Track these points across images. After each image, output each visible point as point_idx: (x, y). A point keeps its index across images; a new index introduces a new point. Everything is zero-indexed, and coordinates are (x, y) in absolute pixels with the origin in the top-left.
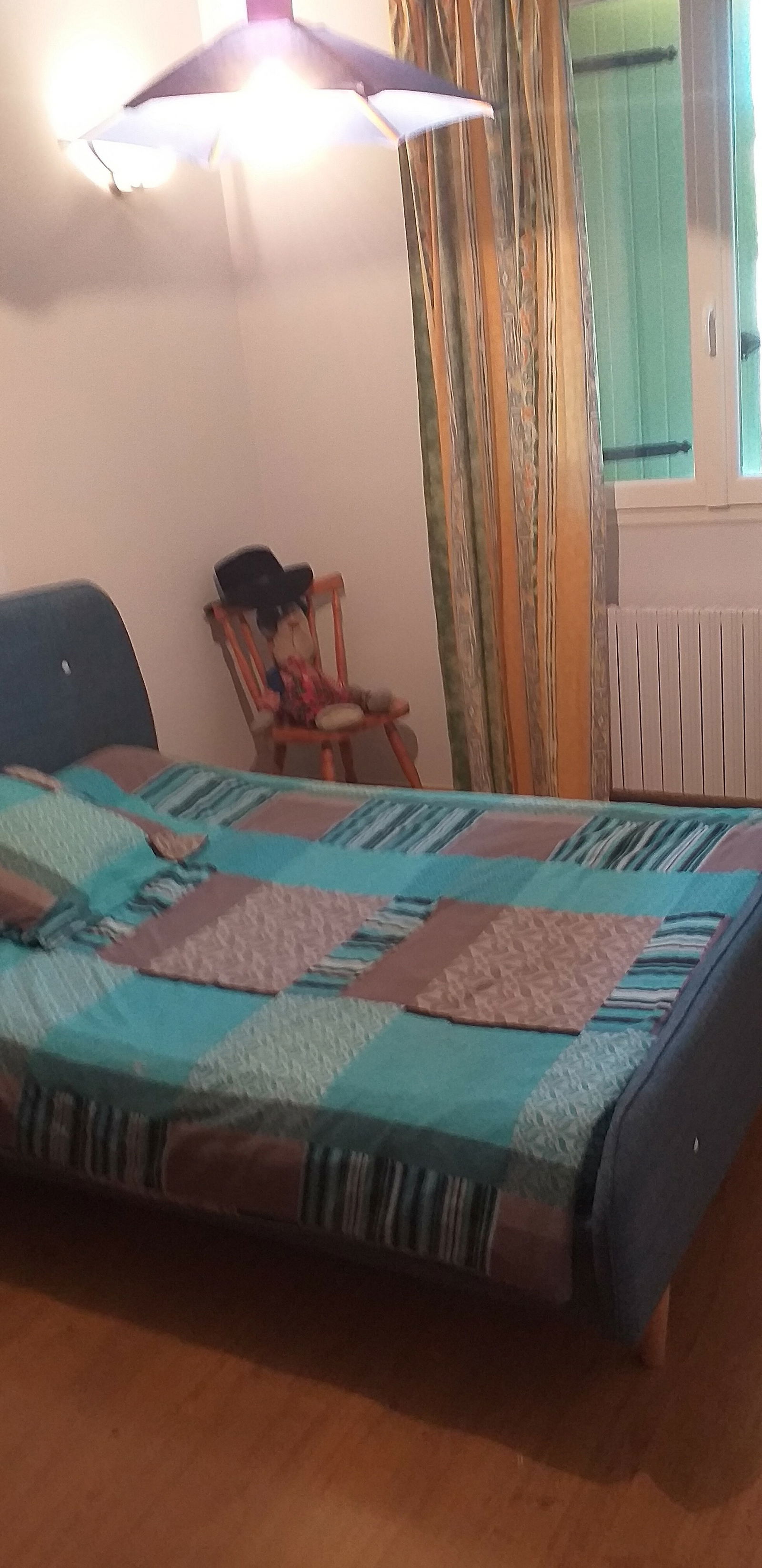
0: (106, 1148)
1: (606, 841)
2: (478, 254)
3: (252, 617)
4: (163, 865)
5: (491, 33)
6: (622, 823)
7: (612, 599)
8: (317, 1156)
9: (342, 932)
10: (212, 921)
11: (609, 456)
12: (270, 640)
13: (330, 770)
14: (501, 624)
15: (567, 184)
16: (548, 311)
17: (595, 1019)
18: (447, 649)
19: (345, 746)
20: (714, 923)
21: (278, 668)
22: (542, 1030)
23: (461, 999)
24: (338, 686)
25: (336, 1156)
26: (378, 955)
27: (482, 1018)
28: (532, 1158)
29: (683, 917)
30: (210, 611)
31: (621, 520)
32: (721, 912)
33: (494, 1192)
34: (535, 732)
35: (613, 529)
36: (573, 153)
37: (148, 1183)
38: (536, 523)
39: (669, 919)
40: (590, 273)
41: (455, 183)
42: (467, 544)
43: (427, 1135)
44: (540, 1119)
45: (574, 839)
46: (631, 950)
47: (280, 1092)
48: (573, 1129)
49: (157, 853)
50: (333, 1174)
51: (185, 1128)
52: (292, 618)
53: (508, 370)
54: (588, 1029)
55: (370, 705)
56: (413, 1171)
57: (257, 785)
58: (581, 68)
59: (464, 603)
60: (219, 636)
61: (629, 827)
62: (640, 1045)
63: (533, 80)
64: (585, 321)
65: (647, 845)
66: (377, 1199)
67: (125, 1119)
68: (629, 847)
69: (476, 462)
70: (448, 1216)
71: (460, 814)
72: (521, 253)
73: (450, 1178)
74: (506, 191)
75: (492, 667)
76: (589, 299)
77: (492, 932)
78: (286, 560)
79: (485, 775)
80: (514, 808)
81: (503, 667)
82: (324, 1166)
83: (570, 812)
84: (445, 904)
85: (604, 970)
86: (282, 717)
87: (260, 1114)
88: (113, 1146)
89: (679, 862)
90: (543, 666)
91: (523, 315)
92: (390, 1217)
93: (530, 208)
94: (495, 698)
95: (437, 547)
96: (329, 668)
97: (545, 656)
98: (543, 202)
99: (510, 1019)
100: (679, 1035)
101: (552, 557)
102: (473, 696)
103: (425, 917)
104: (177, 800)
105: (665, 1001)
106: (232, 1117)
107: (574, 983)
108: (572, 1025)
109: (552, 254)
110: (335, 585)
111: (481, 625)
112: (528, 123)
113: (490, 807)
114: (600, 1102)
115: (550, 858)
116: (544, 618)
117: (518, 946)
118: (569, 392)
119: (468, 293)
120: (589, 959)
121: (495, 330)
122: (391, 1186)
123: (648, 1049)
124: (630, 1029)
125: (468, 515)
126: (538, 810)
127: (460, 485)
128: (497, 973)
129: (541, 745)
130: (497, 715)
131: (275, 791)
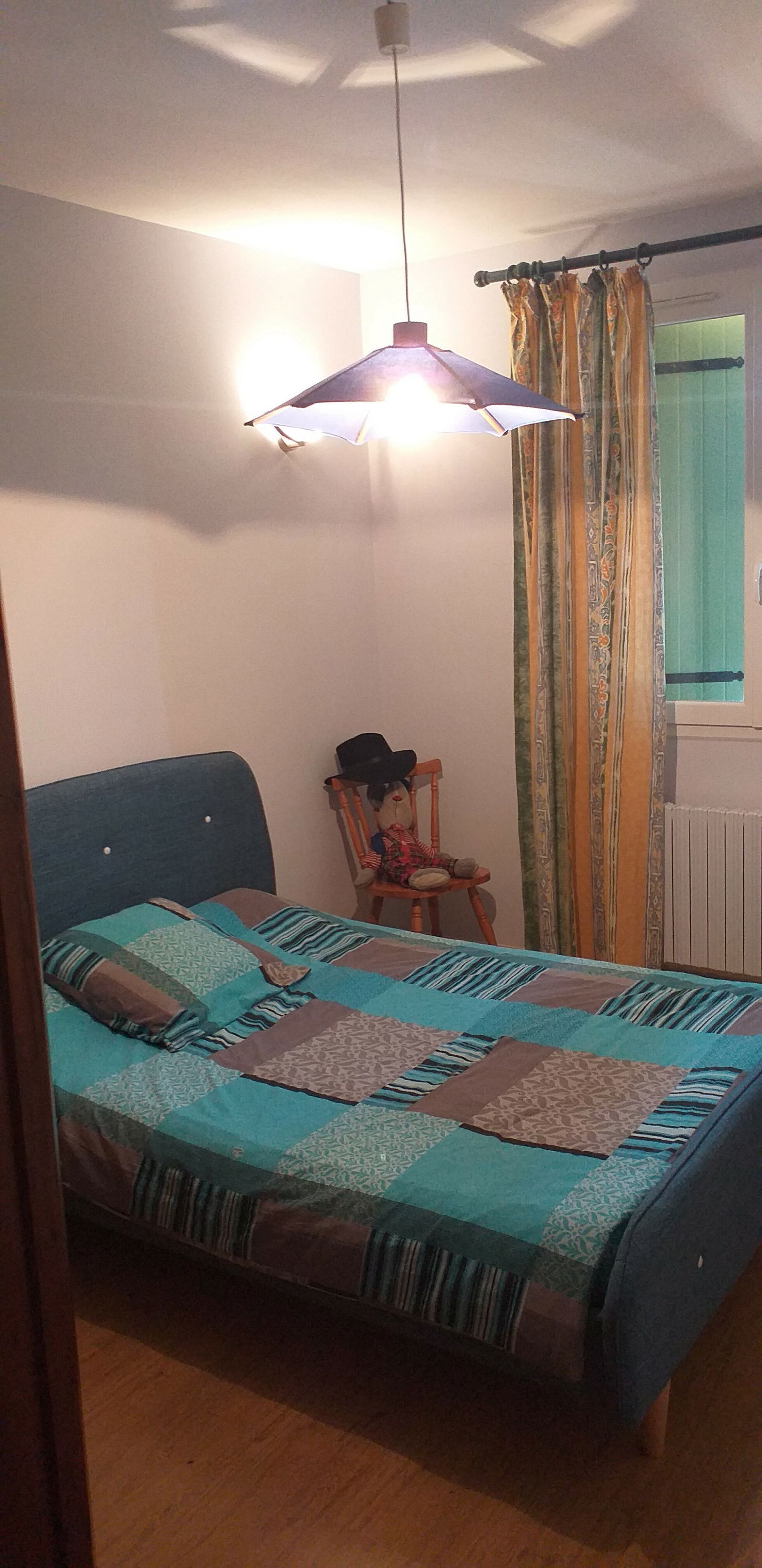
0: (204, 1220)
1: (649, 1001)
2: (570, 511)
3: (363, 789)
4: (272, 989)
5: (591, 344)
6: (663, 988)
7: (670, 797)
8: (378, 1239)
9: (415, 1057)
10: (308, 1039)
11: (671, 679)
12: (377, 810)
13: (418, 922)
14: (573, 811)
15: (646, 462)
16: (626, 560)
17: (621, 1146)
18: (526, 828)
19: (433, 903)
20: (732, 1076)
21: (381, 834)
22: (576, 1152)
23: (511, 1121)
24: (431, 853)
25: (393, 1241)
26: (445, 1079)
27: (526, 1138)
28: (557, 1255)
29: (707, 1069)
30: (328, 781)
31: (680, 732)
32: (737, 1067)
33: (523, 1282)
34: (598, 904)
35: (673, 739)
36: (652, 437)
37: (238, 1250)
38: (606, 730)
39: (693, 1071)
40: (661, 534)
41: (555, 455)
42: (546, 742)
43: (470, 1227)
44: (566, 1222)
45: (621, 997)
46: (660, 1094)
47: (351, 1183)
48: (593, 1234)
49: (268, 979)
50: (389, 1257)
51: (271, 1206)
52: (396, 793)
53: (590, 605)
54: (615, 1154)
55: (457, 870)
56: (457, 1258)
57: (357, 930)
58: (663, 369)
59: (542, 791)
60: (335, 803)
61: (669, 991)
62: (657, 1169)
63: (622, 379)
64: (655, 569)
65: (683, 1008)
66: (425, 1280)
67: (222, 1195)
68: (667, 1009)
69: (559, 677)
70: (484, 1299)
71: (525, 968)
72: (605, 514)
73: (487, 1267)
74: (596, 464)
75: (563, 846)
76: (659, 553)
77: (542, 1068)
78: (395, 745)
79: (553, 940)
80: (571, 967)
81: (573, 847)
82: (383, 1247)
83: (621, 974)
84: (505, 1041)
85: (634, 1108)
86: (381, 874)
87: (334, 1200)
88: (210, 1217)
89: (710, 1023)
90: (607, 847)
91: (605, 562)
92: (435, 1294)
93: (614, 479)
94: (564, 874)
95: (522, 743)
96: (424, 837)
97: (610, 841)
98: (626, 475)
99: (550, 1142)
100: (688, 1165)
101: (619, 758)
102: (545, 870)
103: (487, 1051)
104: (287, 936)
105: (681, 1136)
106: (308, 1200)
107: (607, 1116)
108: (602, 1150)
109: (631, 516)
110: (435, 768)
111: (555, 810)
112: (617, 411)
113: (551, 965)
114: (618, 1214)
115: (598, 1012)
116: (609, 809)
117: (564, 1082)
118: (639, 626)
119: (560, 542)
120: (623, 1098)
121: (580, 572)
122: (438, 1268)
123: (663, 1174)
124: (649, 1156)
125: (549, 720)
126: (592, 970)
127: (544, 694)
128: (543, 1103)
129: (603, 917)
130: (565, 887)
131: (370, 937)
